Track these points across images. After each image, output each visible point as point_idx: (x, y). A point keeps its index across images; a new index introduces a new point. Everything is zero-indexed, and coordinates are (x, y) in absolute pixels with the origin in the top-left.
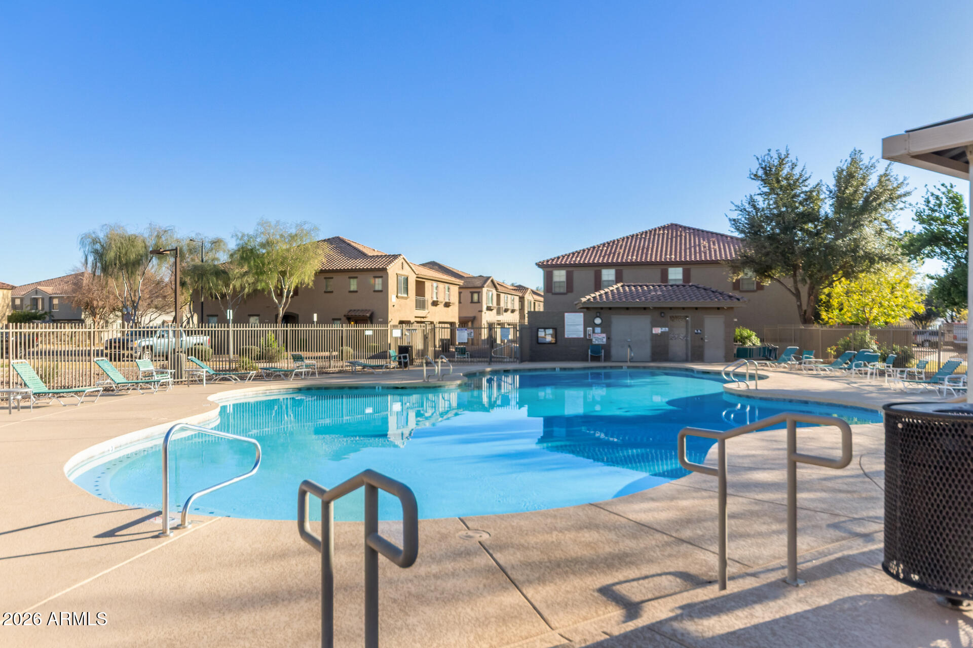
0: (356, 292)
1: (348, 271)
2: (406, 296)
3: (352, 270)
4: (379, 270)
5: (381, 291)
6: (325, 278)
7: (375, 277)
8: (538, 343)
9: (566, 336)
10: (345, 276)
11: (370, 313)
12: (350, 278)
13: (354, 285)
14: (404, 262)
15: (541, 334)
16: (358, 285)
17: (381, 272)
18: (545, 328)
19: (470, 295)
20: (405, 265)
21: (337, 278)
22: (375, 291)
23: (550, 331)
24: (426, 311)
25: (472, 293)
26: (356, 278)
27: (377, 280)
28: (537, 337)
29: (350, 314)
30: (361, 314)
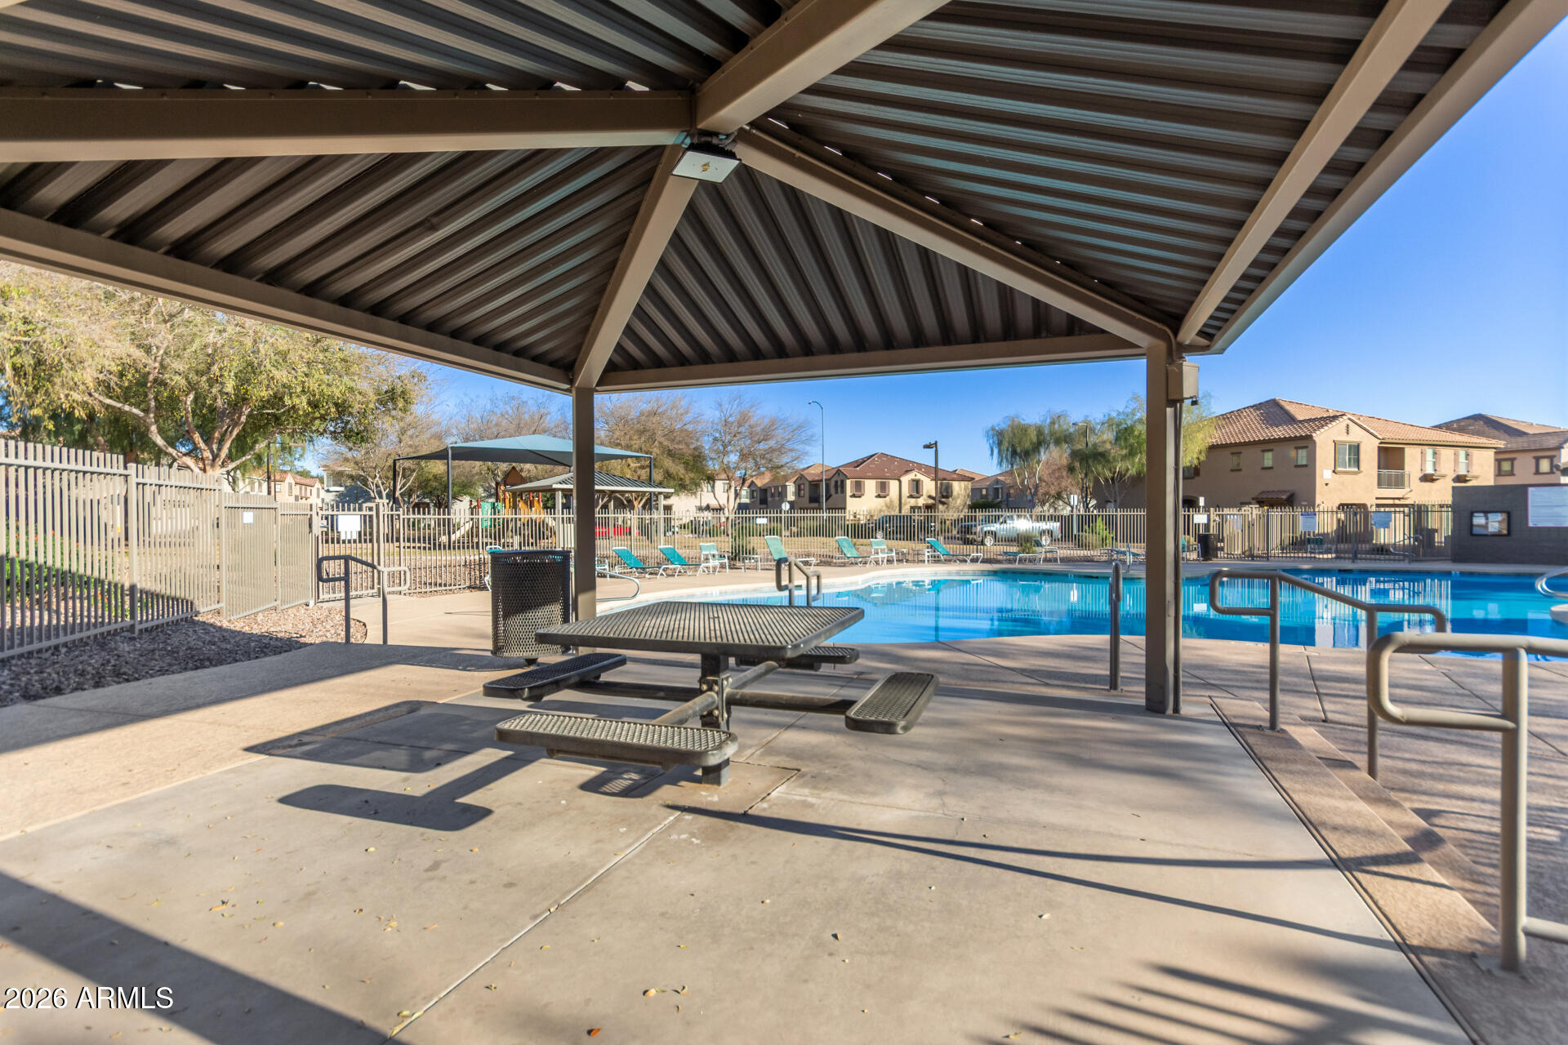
0: (1271, 468)
1: (1260, 442)
2: (1356, 470)
3: (1264, 442)
4: (1301, 438)
5: (1306, 466)
6: (1233, 454)
7: (1297, 448)
8: (1472, 535)
9: (1531, 524)
10: (1258, 449)
11: (1288, 494)
12: (1264, 451)
13: (1268, 459)
14: (1351, 423)
15: (1479, 520)
16: (1274, 459)
17: (1306, 443)
18: (1486, 513)
19: (1534, 461)
20: (1353, 426)
21: (1247, 453)
22: (1297, 466)
23: (1500, 517)
24: (1407, 489)
25: (1537, 459)
26: (1272, 450)
27: (1300, 451)
28: (1471, 525)
29: (1260, 497)
30: (1275, 496)
